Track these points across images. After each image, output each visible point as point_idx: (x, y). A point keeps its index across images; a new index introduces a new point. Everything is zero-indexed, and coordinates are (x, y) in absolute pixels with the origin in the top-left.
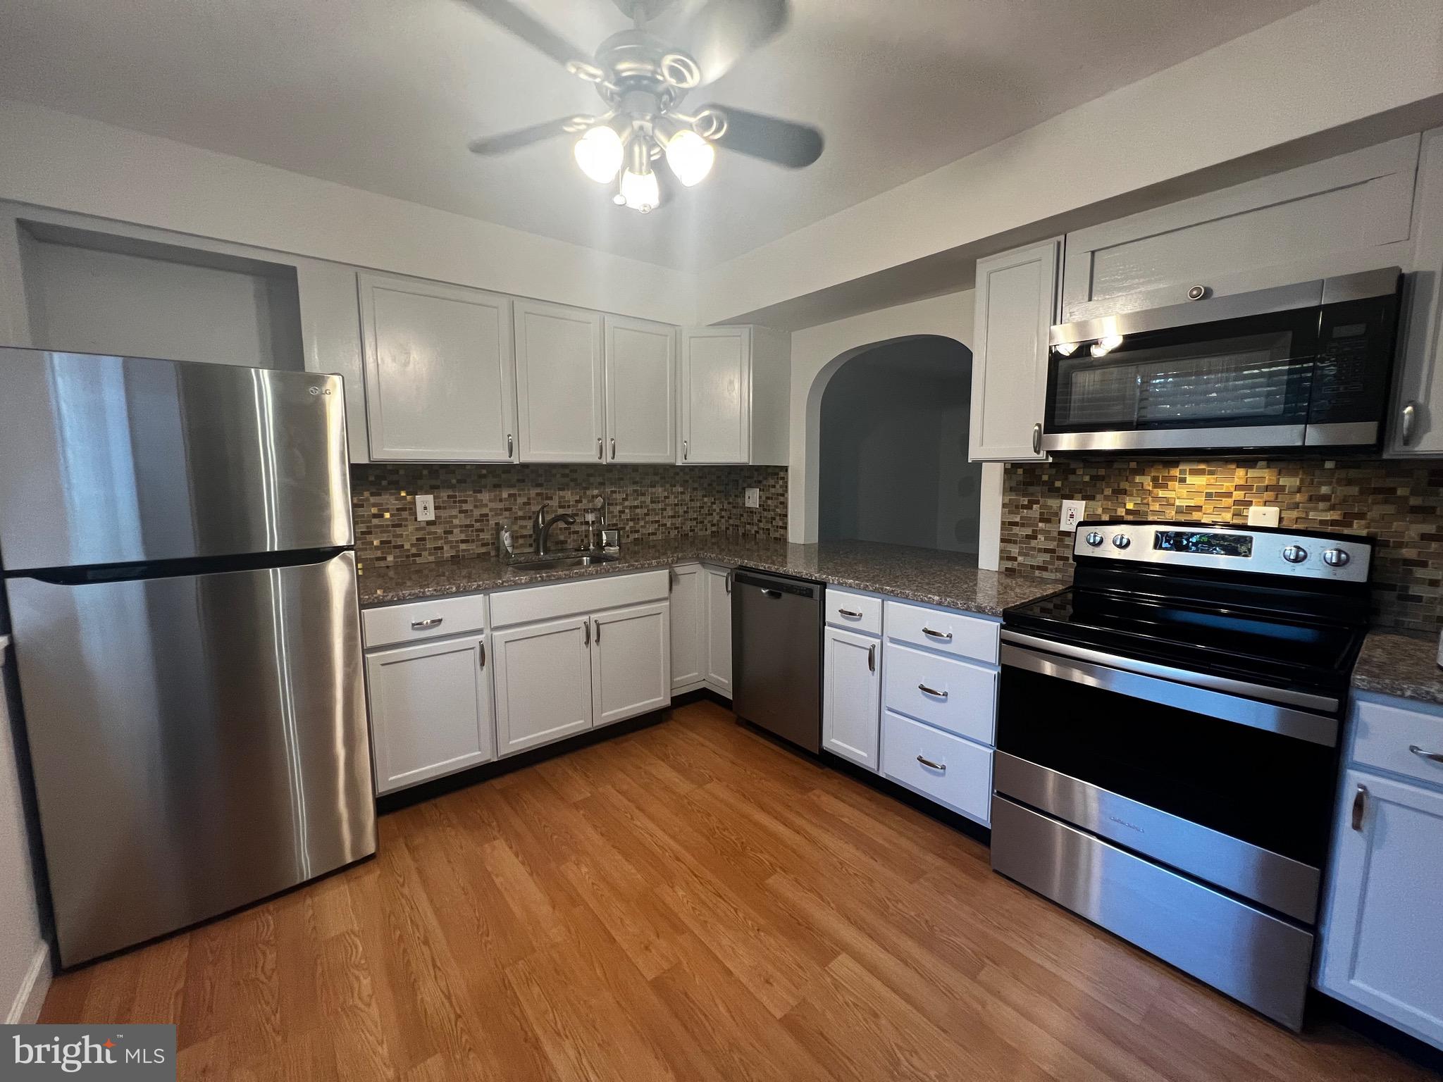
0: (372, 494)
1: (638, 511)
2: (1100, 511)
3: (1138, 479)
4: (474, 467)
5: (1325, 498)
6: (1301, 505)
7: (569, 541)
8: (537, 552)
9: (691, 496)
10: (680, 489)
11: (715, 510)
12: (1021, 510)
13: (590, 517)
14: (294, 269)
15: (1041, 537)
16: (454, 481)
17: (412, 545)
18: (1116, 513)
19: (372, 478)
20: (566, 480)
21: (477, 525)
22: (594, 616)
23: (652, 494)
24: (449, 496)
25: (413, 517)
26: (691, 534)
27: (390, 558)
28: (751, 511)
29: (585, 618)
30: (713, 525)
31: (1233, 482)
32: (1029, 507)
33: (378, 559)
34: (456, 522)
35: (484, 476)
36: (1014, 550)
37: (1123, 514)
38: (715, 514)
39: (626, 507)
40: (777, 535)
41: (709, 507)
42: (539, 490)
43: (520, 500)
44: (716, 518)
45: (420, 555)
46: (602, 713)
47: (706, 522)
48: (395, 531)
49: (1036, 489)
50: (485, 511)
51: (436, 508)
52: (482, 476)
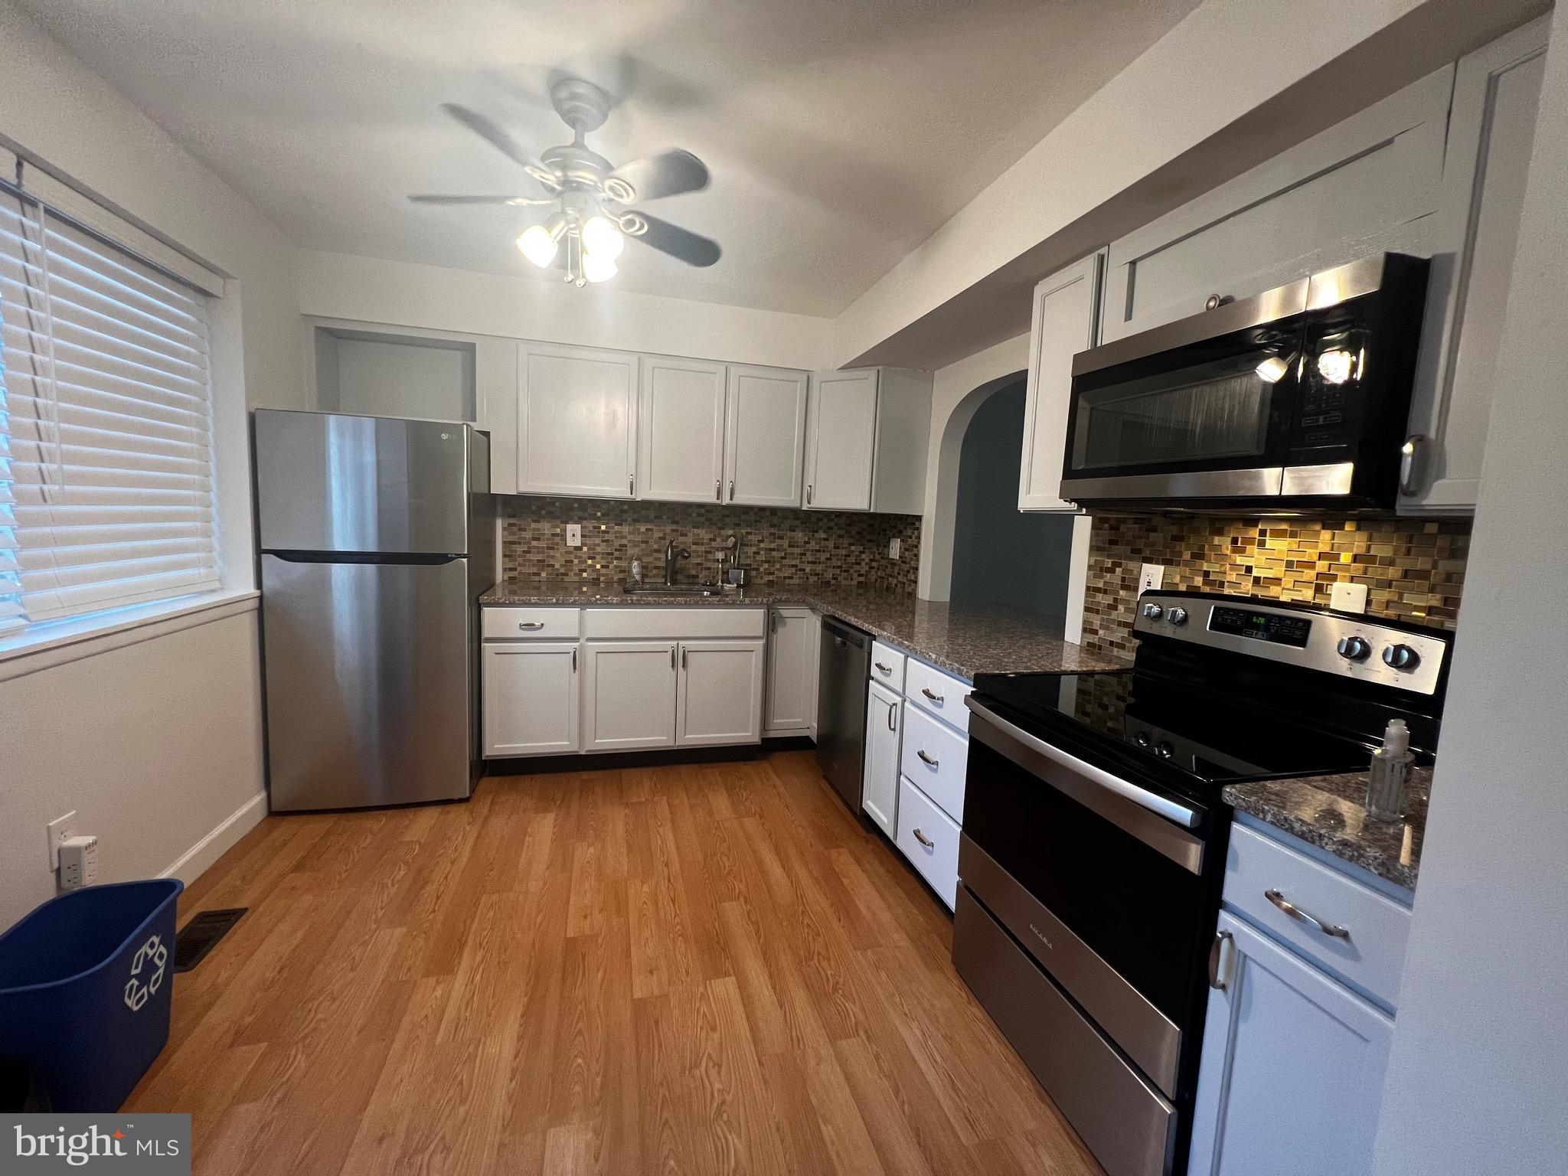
0: (534, 521)
1: (774, 553)
2: (1177, 579)
3: (1217, 540)
4: (618, 503)
5: (1424, 575)
6: (1394, 583)
7: (700, 576)
8: (666, 583)
9: (835, 544)
10: (824, 536)
11: (863, 560)
12: (1105, 574)
13: (720, 555)
14: (474, 345)
15: (1121, 608)
16: (599, 514)
17: (561, 566)
18: (1193, 582)
19: (534, 508)
20: (702, 519)
21: (616, 554)
22: (681, 643)
23: (790, 538)
24: (594, 527)
25: (564, 542)
26: (833, 582)
27: (544, 574)
28: (893, 563)
29: (675, 643)
30: (859, 575)
31: (1316, 547)
32: (1112, 570)
33: (534, 574)
34: (599, 549)
35: (626, 512)
36: (1096, 621)
37: (1200, 584)
38: (863, 564)
39: (762, 549)
40: (910, 590)
41: (857, 556)
42: (674, 527)
43: (657, 535)
44: (864, 568)
45: (567, 575)
46: (685, 735)
47: (852, 571)
48: (548, 553)
49: (1119, 549)
50: (624, 542)
51: (582, 536)
52: (623, 511)
